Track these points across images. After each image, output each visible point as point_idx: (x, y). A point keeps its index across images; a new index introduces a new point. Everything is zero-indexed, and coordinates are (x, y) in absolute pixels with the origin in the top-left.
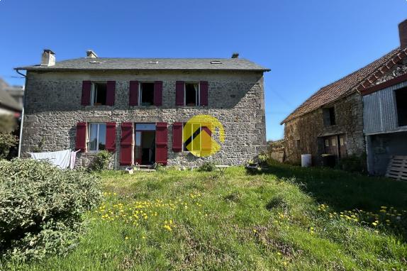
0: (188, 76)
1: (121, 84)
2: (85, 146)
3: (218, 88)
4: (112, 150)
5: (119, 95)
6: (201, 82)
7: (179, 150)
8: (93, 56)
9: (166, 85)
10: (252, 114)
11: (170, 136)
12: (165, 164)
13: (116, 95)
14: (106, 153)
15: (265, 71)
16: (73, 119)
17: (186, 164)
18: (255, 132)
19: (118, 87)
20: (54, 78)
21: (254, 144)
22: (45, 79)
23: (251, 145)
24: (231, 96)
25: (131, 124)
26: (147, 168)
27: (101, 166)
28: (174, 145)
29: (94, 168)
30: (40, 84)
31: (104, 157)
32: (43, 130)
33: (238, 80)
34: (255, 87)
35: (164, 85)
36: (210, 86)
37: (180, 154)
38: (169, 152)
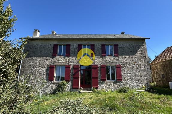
0: (107, 41)
1: (73, 46)
2: (53, 78)
3: (123, 47)
4: (68, 81)
5: (72, 51)
6: (114, 44)
7: (105, 80)
8: (55, 34)
9: (96, 46)
10: (142, 61)
11: (99, 72)
12: (97, 88)
13: (71, 51)
14: (65, 82)
15: (146, 39)
16: (47, 64)
17: (108, 88)
18: (144, 70)
19: (72, 47)
20: (39, 43)
21: (145, 76)
22: (35, 43)
23: (143, 77)
24: (130, 51)
25: (79, 66)
26: (87, 90)
27: (63, 89)
28: (101, 77)
29: (59, 91)
30: (32, 46)
31: (64, 84)
32: (32, 70)
33: (133, 43)
34: (142, 47)
35: (95, 46)
36: (119, 47)
37: (105, 82)
38: (99, 81)
